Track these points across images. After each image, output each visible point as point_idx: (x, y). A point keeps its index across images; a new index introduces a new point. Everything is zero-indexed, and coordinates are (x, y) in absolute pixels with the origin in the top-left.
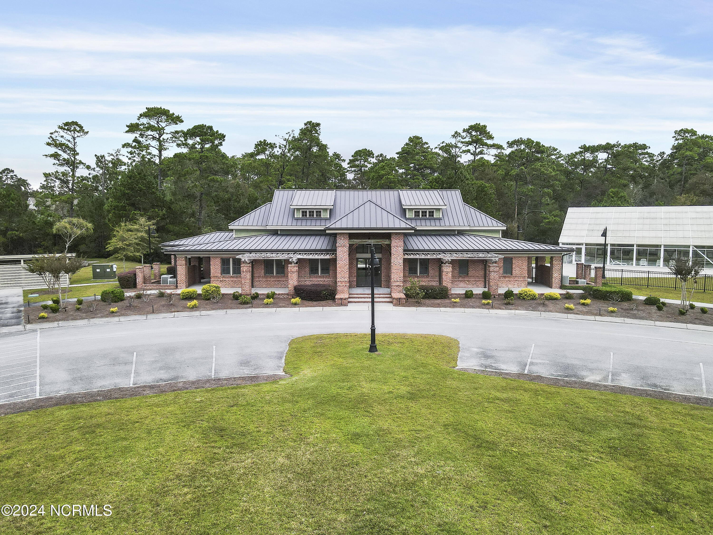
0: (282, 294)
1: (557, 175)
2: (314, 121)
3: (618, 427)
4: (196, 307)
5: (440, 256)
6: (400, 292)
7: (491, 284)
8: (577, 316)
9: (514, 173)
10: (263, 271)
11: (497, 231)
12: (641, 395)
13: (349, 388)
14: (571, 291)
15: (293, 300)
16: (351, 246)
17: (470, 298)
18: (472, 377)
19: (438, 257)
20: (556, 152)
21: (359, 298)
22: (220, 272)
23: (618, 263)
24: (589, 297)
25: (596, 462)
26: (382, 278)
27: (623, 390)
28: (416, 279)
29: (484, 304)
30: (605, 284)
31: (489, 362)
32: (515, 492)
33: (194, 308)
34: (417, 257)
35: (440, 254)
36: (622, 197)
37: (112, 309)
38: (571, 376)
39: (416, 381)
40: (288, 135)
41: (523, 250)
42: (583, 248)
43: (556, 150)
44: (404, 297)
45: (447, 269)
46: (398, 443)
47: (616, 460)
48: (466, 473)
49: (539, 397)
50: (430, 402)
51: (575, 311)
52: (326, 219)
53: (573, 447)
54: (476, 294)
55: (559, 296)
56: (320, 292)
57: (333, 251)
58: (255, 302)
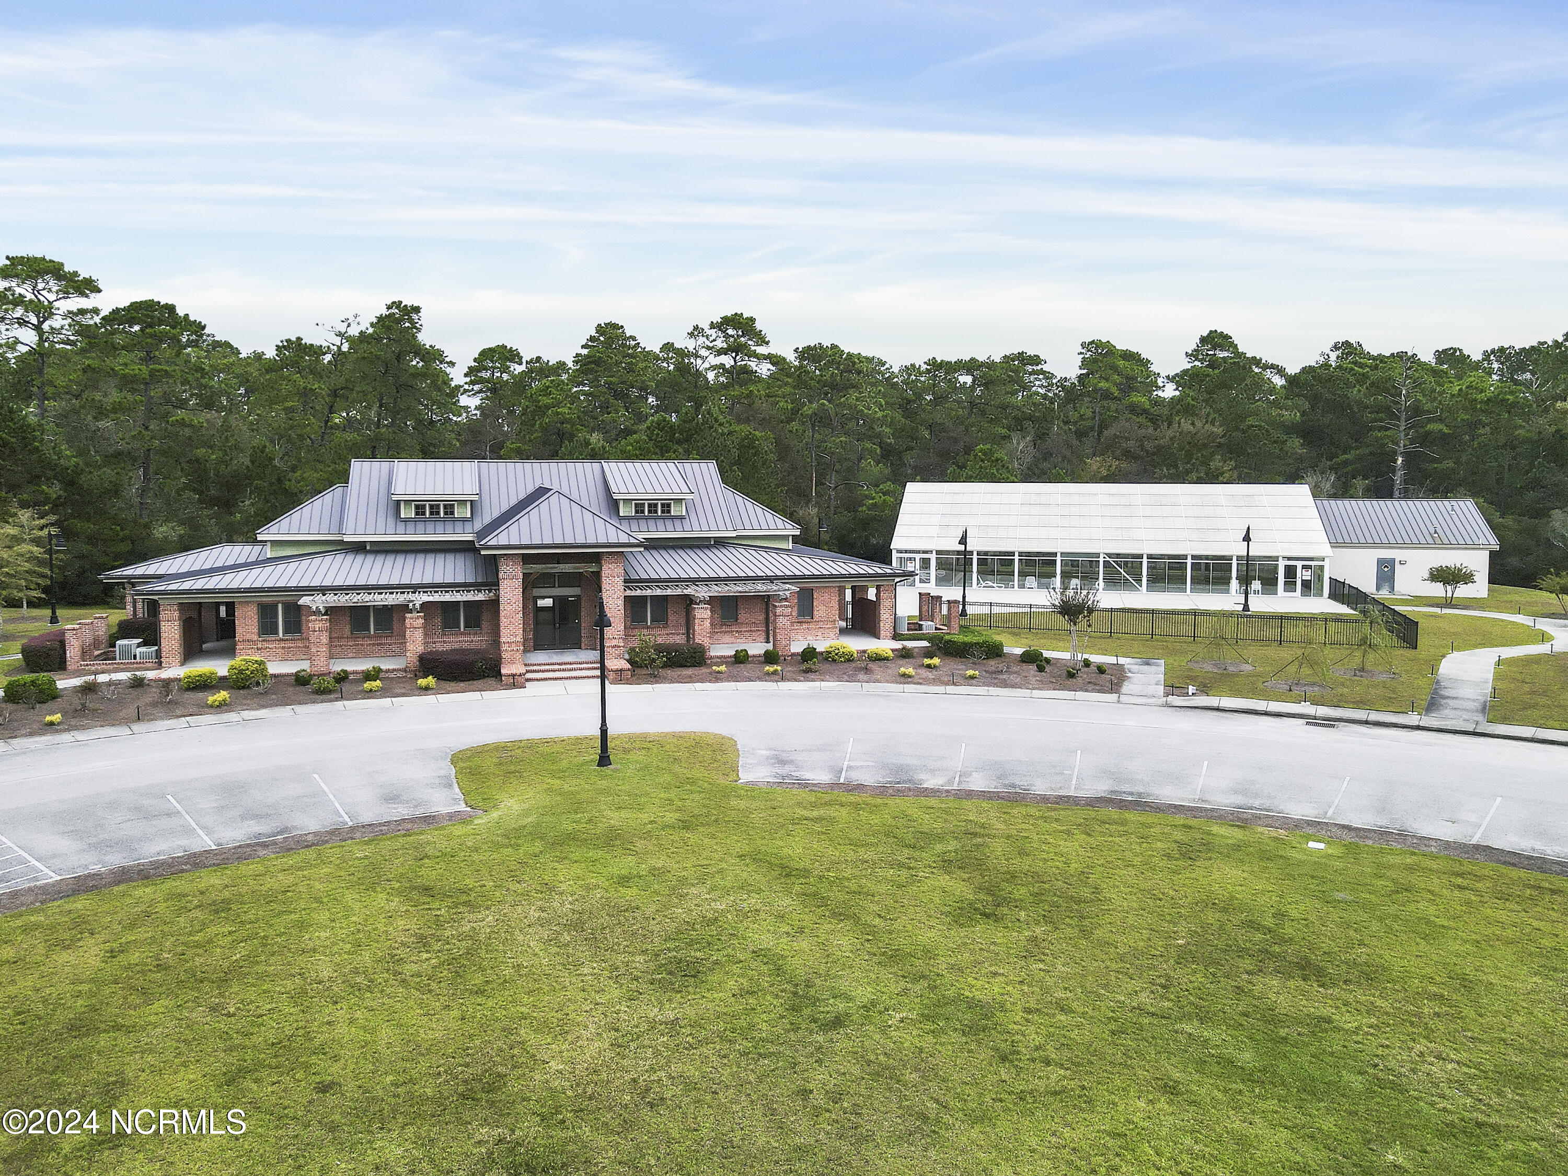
0: (394, 670)
1: (886, 416)
2: (408, 301)
3: (956, 838)
4: (226, 705)
5: (689, 590)
6: (619, 657)
7: (779, 637)
8: (919, 686)
9: (810, 412)
10: (348, 627)
11: (784, 538)
12: (991, 798)
13: (590, 821)
14: (910, 644)
15: (422, 682)
16: (525, 575)
17: (743, 663)
18: (766, 793)
19: (686, 592)
20: (885, 368)
21: (543, 671)
22: (256, 630)
23: (990, 584)
24: (938, 653)
25: (926, 878)
26: (583, 632)
27: (969, 794)
28: (645, 632)
29: (768, 674)
30: (964, 629)
31: (786, 770)
32: (834, 915)
33: (221, 707)
34: (648, 592)
35: (687, 586)
36: (997, 460)
37: (48, 718)
38: (905, 782)
39: (686, 804)
40: (346, 324)
41: (832, 576)
42: (933, 557)
43: (884, 364)
44: (628, 666)
45: (702, 614)
46: (683, 881)
47: (949, 873)
48: (776, 903)
49: (861, 812)
50: (712, 829)
51: (916, 679)
52: (464, 520)
53: (901, 865)
54: (754, 656)
55: (891, 654)
56: (473, 663)
57: (493, 583)
58: (346, 687)
